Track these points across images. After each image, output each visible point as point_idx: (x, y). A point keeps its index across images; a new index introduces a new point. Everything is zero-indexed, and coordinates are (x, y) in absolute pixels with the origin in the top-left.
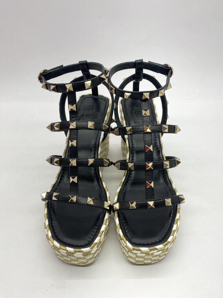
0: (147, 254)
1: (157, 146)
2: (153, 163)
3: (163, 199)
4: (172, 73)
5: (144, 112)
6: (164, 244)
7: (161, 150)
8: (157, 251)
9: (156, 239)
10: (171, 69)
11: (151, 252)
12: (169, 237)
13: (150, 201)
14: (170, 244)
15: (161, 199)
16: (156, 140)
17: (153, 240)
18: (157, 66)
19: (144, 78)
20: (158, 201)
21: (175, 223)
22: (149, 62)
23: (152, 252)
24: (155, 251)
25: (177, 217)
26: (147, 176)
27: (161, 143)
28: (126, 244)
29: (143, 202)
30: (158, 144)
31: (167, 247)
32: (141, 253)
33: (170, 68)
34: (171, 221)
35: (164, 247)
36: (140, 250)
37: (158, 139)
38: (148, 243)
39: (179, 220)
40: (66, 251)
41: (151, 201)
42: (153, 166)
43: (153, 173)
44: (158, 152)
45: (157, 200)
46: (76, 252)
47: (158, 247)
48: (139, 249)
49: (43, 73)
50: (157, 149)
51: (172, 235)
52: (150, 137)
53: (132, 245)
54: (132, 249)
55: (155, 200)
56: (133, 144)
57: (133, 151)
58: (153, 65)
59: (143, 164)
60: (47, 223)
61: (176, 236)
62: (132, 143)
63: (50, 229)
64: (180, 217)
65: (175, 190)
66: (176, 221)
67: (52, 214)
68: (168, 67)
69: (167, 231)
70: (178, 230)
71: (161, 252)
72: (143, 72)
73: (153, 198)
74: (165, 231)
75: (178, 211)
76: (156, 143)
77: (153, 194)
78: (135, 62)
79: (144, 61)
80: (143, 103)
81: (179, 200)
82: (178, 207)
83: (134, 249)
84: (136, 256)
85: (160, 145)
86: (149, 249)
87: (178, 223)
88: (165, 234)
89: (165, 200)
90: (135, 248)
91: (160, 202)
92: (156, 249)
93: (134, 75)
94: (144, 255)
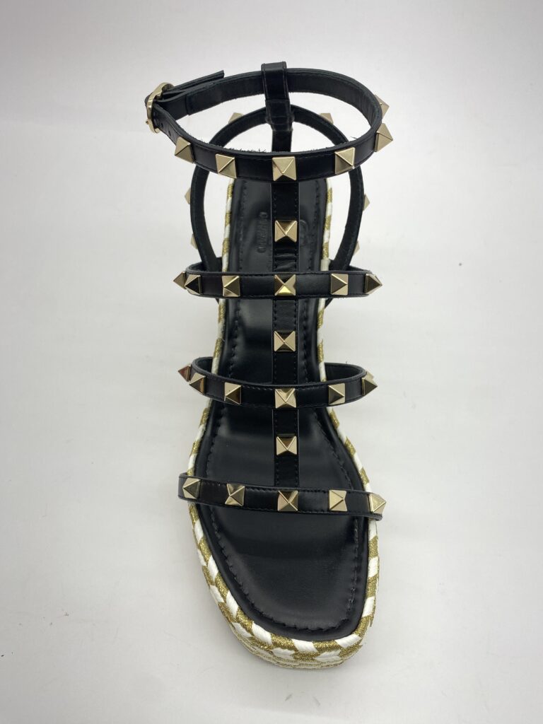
40: (293, 652)
46: (321, 650)
49: (163, 96)
60: (214, 570)
63: (228, 588)
67: (219, 536)
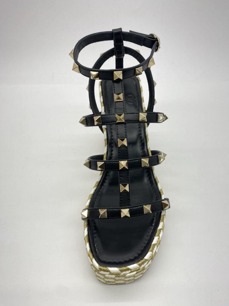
0: (117, 275)
1: (141, 137)
2: (128, 161)
3: (141, 206)
4: (158, 46)
5: (116, 96)
6: (140, 263)
7: (146, 143)
8: (130, 271)
9: (131, 256)
10: (158, 41)
11: (122, 274)
12: (147, 253)
13: (124, 208)
14: (147, 262)
15: (138, 206)
16: (140, 131)
17: (126, 257)
18: (140, 36)
19: (126, 53)
20: (135, 208)
21: (157, 234)
22: (130, 31)
23: (124, 273)
24: (127, 272)
25: (160, 227)
26: (121, 178)
27: (147, 134)
28: (92, 262)
29: (115, 209)
30: (143, 135)
31: (143, 266)
32: (109, 274)
33: (157, 38)
34: (151, 231)
35: (139, 266)
36: (108, 271)
37: (143, 129)
38: (120, 260)
39: (162, 231)
41: (126, 208)
42: (128, 164)
43: (128, 173)
44: (142, 145)
45: (133, 207)
47: (132, 267)
48: (107, 269)
50: (142, 141)
51: (151, 251)
52: (124, 128)
53: (99, 264)
54: (98, 269)
55: (131, 207)
56: (112, 136)
57: (112, 144)
58: (135, 35)
59: (116, 162)
61: (157, 251)
62: (111, 134)
64: (163, 227)
65: (161, 192)
66: (157, 232)
68: (154, 38)
69: (145, 245)
70: (159, 244)
71: (135, 272)
72: (123, 45)
73: (128, 205)
74: (143, 245)
75: (161, 218)
76: (140, 134)
77: (129, 199)
78: (112, 31)
79: (123, 30)
80: (116, 84)
81: (162, 206)
82: (162, 214)
83: (101, 270)
84: (104, 277)
85: (146, 136)
86: (119, 270)
87: (161, 235)
88: (143, 249)
89: (143, 207)
90: (102, 268)
91: (137, 209)
92: (128, 269)
93: (113, 49)
94: (113, 276)
